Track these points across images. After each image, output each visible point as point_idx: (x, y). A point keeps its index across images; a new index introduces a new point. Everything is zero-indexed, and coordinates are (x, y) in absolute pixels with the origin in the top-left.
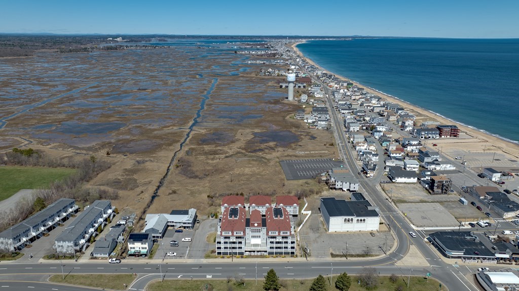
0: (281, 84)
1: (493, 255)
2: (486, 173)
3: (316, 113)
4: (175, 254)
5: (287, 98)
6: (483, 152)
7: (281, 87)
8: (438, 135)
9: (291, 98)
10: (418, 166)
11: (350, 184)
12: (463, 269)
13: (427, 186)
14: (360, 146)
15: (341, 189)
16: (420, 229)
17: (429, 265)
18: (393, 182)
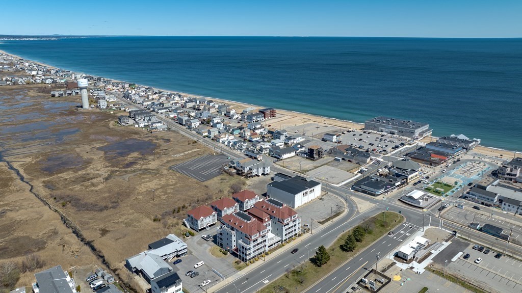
0: (52, 93)
1: (394, 184)
2: (326, 137)
3: (140, 116)
4: (210, 281)
5: (82, 107)
6: (303, 124)
7: (53, 96)
8: (263, 118)
9: (86, 105)
10: (283, 143)
11: (264, 168)
12: (390, 200)
13: (305, 156)
14: (223, 138)
15: (257, 175)
16: (340, 185)
17: (374, 205)
18: (282, 160)
